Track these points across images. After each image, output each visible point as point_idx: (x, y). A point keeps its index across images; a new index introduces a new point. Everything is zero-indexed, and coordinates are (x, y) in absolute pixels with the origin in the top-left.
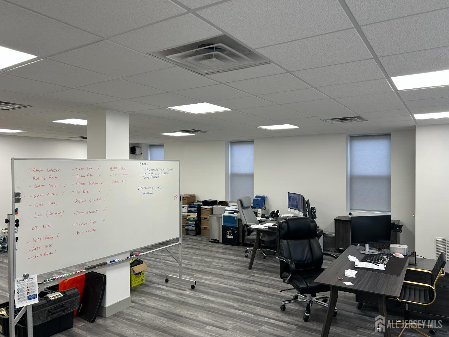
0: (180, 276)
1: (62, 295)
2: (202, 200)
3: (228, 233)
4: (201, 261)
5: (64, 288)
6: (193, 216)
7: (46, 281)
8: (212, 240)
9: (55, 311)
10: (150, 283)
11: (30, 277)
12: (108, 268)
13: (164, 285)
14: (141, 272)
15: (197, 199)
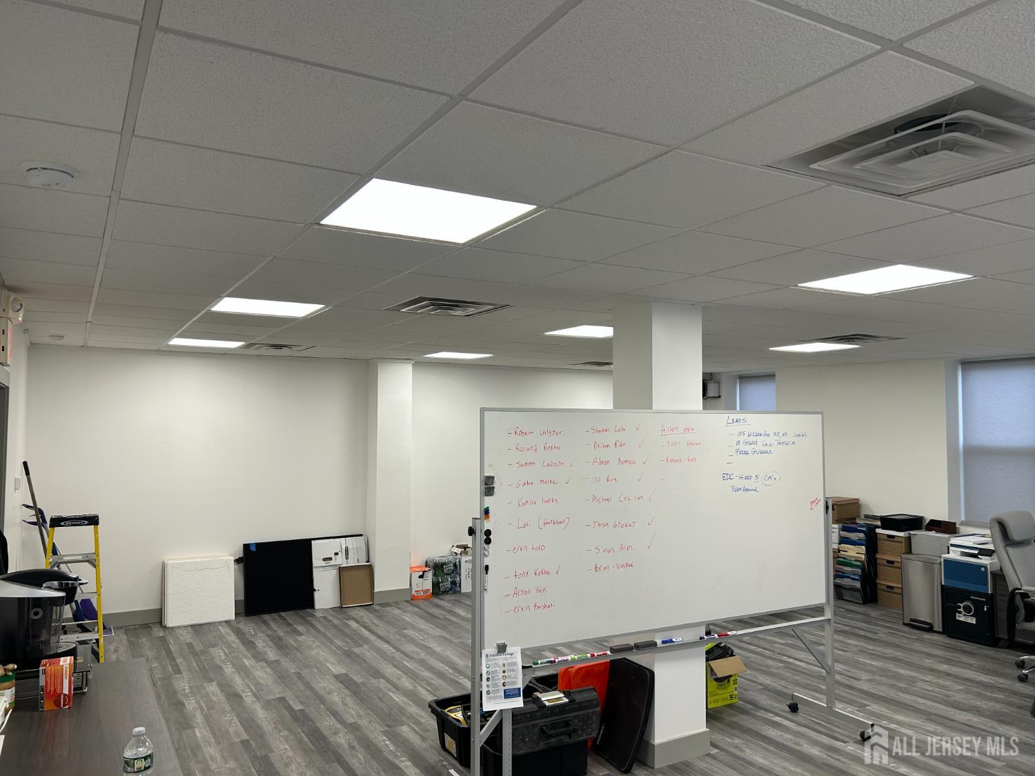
0: (830, 702)
1: (566, 700)
2: (878, 514)
3: (960, 607)
4: (884, 672)
5: (569, 685)
6: (856, 553)
7: (537, 664)
8: (911, 620)
9: (553, 732)
10: (752, 707)
11: (509, 650)
12: (657, 656)
13: (786, 718)
14: (731, 676)
15: (864, 512)
